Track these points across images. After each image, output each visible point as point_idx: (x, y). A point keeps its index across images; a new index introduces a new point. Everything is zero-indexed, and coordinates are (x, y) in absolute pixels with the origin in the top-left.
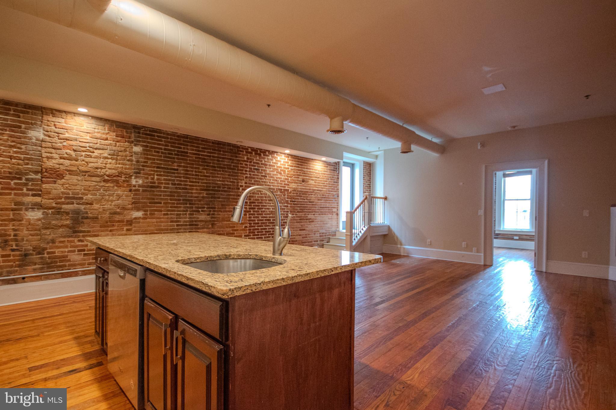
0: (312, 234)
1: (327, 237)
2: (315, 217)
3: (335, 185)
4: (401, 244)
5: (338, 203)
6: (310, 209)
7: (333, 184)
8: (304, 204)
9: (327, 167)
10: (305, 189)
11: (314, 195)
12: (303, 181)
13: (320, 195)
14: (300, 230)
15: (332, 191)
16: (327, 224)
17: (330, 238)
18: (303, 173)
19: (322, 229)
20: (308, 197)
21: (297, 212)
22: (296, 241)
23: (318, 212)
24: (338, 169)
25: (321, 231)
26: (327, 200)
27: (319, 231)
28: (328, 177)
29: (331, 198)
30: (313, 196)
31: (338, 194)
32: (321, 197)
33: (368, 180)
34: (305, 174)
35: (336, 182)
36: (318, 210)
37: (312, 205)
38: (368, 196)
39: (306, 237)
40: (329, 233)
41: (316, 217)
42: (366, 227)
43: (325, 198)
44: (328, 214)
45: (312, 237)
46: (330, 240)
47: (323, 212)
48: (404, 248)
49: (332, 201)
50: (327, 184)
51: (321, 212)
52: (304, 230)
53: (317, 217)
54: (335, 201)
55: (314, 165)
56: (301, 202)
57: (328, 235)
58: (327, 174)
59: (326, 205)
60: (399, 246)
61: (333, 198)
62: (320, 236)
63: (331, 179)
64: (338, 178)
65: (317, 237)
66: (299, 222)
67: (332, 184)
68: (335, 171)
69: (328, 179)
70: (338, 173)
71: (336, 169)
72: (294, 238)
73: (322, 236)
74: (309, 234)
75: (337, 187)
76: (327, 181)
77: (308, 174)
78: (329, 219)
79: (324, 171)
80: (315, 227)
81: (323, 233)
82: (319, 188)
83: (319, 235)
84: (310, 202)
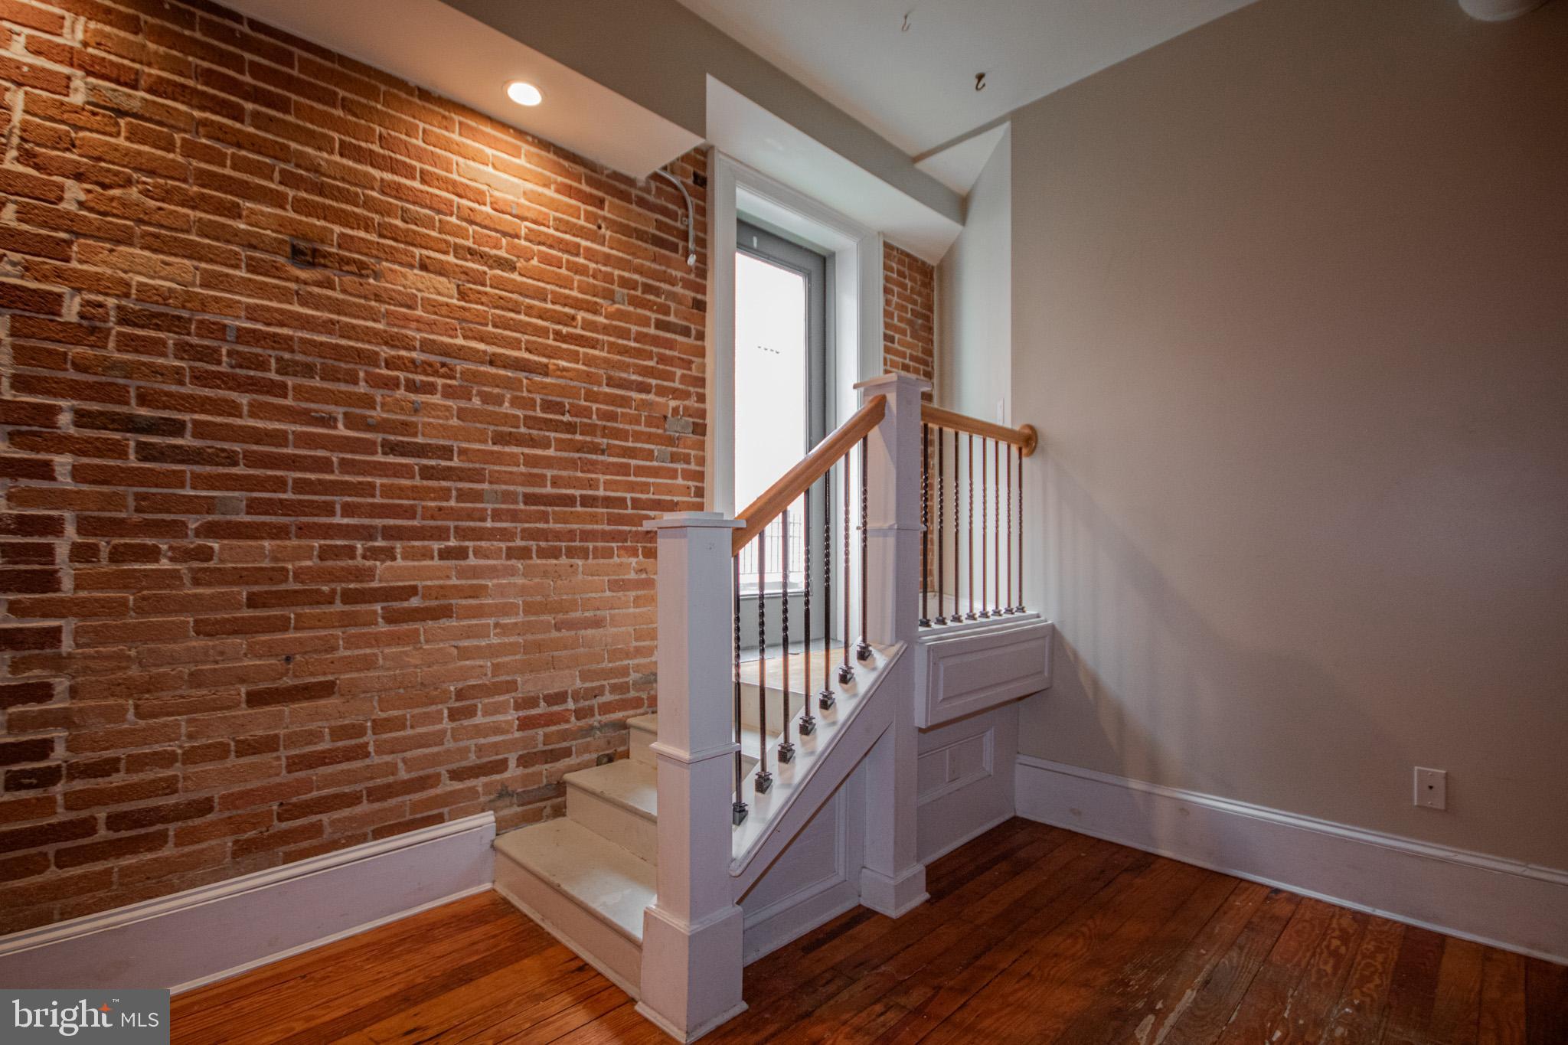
0: (437, 718)
1: (597, 719)
2: (462, 573)
3: (670, 344)
4: (1155, 774)
5: (700, 476)
6: (410, 512)
7: (656, 341)
8: (325, 465)
9: (600, 202)
10: (328, 327)
11: (449, 393)
12: (305, 254)
13: (516, 402)
14: (255, 699)
15: (644, 388)
16: (597, 623)
17: (623, 726)
18: (287, 179)
19: (552, 664)
20: (368, 402)
21: (211, 530)
22: (205, 807)
23: (506, 535)
24: (702, 243)
25: (528, 684)
26: (596, 449)
27: (511, 686)
28: (608, 278)
29: (638, 436)
30: (436, 399)
31: (703, 414)
32: (530, 422)
33: (913, 358)
34: (320, 189)
35: (686, 332)
36: (497, 515)
37: (427, 473)
38: (892, 398)
39: (361, 752)
40: (623, 688)
41: (475, 572)
42: (880, 660)
43: (570, 428)
44: (608, 554)
45: (438, 738)
46: (625, 741)
47: (558, 536)
48: (1184, 809)
49: (649, 455)
50: (588, 325)
51: (528, 535)
52: (327, 689)
53: (493, 572)
54: (674, 458)
55: (448, 145)
56: (258, 436)
57: (606, 708)
58: (590, 255)
59: (592, 484)
60: (1137, 785)
61: (649, 438)
62: (525, 724)
63: (634, 301)
64: (700, 306)
65: (497, 730)
66: (238, 628)
67: (640, 337)
68: (674, 248)
69: (609, 296)
70: (702, 271)
71: (685, 236)
72: (170, 786)
73: (549, 720)
74: (379, 726)
75: (688, 364)
76: (594, 309)
77: (369, 203)
78: (617, 585)
79: (563, 226)
80: (464, 653)
81: (560, 698)
82: (515, 344)
83: (512, 716)
84: (391, 448)
